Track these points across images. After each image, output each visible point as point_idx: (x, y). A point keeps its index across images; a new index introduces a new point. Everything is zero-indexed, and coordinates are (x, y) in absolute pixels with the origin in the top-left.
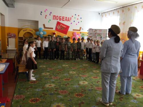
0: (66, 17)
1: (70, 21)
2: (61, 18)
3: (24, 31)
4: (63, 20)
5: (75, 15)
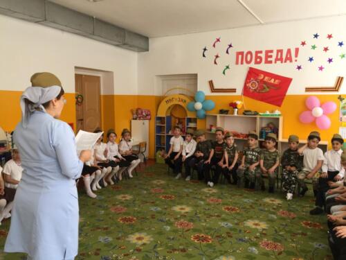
0: (280, 51)
1: (294, 58)
2: (263, 55)
3: (167, 102)
4: (267, 62)
5: (316, 36)
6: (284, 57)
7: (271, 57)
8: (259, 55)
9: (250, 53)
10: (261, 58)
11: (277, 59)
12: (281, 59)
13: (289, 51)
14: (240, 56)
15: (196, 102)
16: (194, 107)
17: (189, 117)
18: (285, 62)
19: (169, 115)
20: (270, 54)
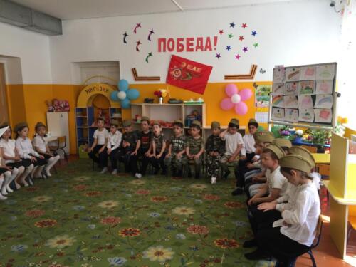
0: (200, 39)
1: (213, 47)
2: (184, 43)
3: (87, 91)
4: (189, 50)
5: (232, 25)
6: (204, 45)
7: (192, 44)
8: (181, 42)
9: (171, 40)
10: (182, 46)
11: (198, 47)
12: (201, 48)
13: (208, 39)
14: (162, 43)
15: (119, 91)
16: (117, 97)
17: (112, 107)
18: (206, 50)
19: (91, 105)
20: (191, 42)
